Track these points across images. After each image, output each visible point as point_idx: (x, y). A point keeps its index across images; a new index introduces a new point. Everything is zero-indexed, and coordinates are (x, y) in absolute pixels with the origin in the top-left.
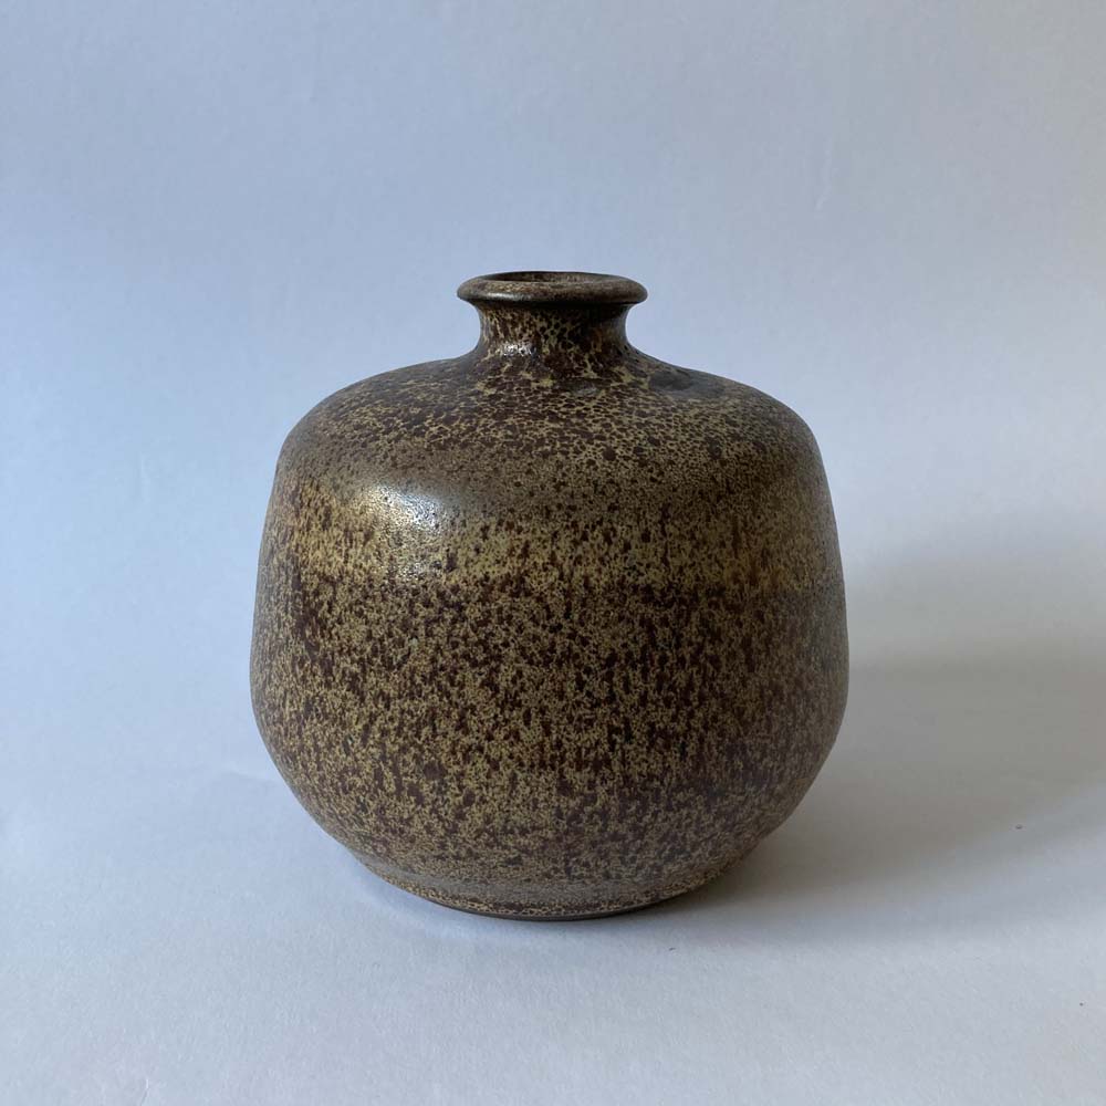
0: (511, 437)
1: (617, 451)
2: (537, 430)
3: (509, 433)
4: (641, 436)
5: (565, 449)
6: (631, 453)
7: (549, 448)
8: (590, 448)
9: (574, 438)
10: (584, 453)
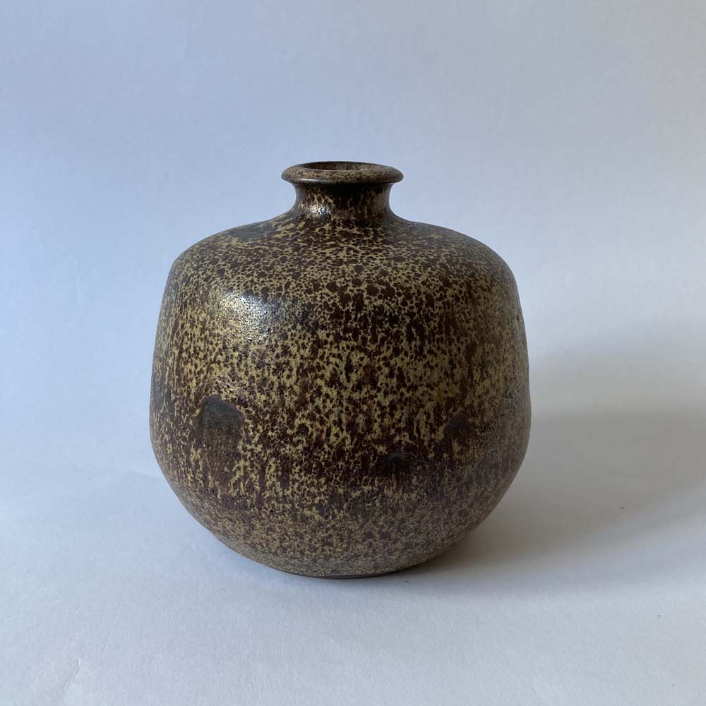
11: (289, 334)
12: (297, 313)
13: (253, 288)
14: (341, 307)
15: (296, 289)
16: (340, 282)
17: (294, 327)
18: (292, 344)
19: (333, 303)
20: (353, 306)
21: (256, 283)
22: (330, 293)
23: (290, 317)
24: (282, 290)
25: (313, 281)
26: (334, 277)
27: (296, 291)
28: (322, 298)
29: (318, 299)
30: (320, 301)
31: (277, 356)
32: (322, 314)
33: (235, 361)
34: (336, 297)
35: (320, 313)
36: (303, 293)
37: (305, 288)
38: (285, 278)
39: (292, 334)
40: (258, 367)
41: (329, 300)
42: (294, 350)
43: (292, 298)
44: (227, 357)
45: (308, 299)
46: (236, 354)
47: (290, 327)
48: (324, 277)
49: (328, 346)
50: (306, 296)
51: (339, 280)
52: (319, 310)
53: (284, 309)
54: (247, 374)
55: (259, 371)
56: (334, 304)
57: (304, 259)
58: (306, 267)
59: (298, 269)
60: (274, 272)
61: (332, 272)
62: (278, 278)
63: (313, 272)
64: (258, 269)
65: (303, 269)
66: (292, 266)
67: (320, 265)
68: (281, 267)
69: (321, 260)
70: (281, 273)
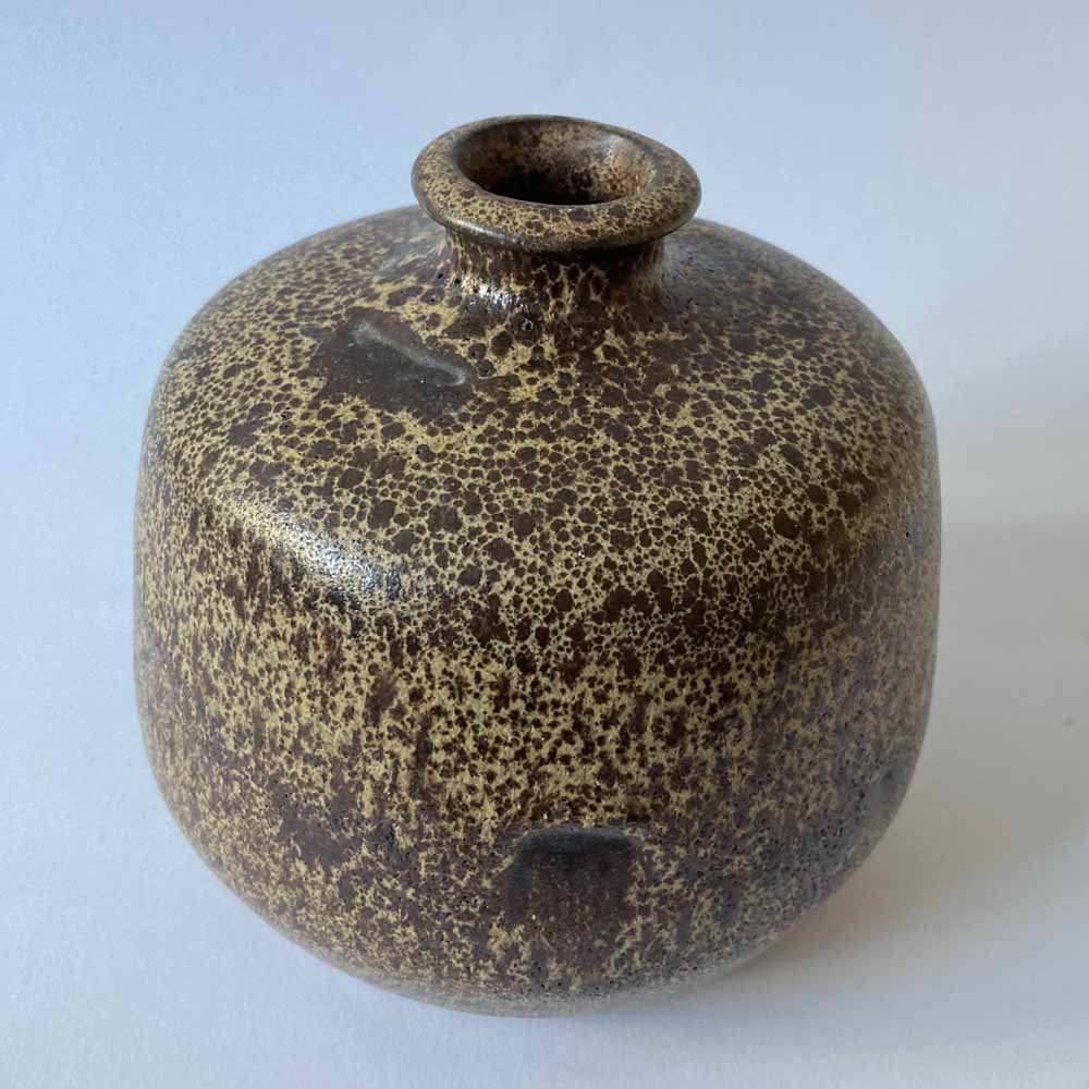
11: (731, 658)
12: (742, 612)
13: (624, 582)
14: (818, 566)
15: (723, 557)
16: (792, 508)
17: (740, 643)
18: (741, 676)
19: (804, 564)
20: (835, 554)
21: (623, 569)
22: (791, 544)
23: (731, 625)
24: (695, 571)
25: (743, 524)
26: (772, 500)
28: (781, 560)
29: (775, 565)
30: (781, 569)
31: (713, 710)
32: (790, 596)
33: (612, 747)
34: (803, 548)
35: (785, 593)
36: (741, 564)
37: (738, 550)
38: (681, 537)
39: (738, 657)
40: (671, 742)
41: (795, 560)
42: (744, 686)
43: (724, 583)
44: (587, 744)
45: (756, 573)
46: (613, 733)
47: (732, 643)
48: (755, 506)
49: (805, 651)
50: (751, 568)
51: (787, 503)
52: (784, 588)
53: (714, 613)
54: (642, 764)
55: (672, 751)
56: (806, 566)
57: (666, 462)
58: (698, 489)
59: (685, 499)
60: (642, 524)
61: (758, 485)
62: (663, 539)
63: (723, 499)
64: (598, 525)
65: (697, 497)
66: (665, 494)
67: (719, 472)
68: (646, 505)
69: (703, 453)
70: (659, 522)
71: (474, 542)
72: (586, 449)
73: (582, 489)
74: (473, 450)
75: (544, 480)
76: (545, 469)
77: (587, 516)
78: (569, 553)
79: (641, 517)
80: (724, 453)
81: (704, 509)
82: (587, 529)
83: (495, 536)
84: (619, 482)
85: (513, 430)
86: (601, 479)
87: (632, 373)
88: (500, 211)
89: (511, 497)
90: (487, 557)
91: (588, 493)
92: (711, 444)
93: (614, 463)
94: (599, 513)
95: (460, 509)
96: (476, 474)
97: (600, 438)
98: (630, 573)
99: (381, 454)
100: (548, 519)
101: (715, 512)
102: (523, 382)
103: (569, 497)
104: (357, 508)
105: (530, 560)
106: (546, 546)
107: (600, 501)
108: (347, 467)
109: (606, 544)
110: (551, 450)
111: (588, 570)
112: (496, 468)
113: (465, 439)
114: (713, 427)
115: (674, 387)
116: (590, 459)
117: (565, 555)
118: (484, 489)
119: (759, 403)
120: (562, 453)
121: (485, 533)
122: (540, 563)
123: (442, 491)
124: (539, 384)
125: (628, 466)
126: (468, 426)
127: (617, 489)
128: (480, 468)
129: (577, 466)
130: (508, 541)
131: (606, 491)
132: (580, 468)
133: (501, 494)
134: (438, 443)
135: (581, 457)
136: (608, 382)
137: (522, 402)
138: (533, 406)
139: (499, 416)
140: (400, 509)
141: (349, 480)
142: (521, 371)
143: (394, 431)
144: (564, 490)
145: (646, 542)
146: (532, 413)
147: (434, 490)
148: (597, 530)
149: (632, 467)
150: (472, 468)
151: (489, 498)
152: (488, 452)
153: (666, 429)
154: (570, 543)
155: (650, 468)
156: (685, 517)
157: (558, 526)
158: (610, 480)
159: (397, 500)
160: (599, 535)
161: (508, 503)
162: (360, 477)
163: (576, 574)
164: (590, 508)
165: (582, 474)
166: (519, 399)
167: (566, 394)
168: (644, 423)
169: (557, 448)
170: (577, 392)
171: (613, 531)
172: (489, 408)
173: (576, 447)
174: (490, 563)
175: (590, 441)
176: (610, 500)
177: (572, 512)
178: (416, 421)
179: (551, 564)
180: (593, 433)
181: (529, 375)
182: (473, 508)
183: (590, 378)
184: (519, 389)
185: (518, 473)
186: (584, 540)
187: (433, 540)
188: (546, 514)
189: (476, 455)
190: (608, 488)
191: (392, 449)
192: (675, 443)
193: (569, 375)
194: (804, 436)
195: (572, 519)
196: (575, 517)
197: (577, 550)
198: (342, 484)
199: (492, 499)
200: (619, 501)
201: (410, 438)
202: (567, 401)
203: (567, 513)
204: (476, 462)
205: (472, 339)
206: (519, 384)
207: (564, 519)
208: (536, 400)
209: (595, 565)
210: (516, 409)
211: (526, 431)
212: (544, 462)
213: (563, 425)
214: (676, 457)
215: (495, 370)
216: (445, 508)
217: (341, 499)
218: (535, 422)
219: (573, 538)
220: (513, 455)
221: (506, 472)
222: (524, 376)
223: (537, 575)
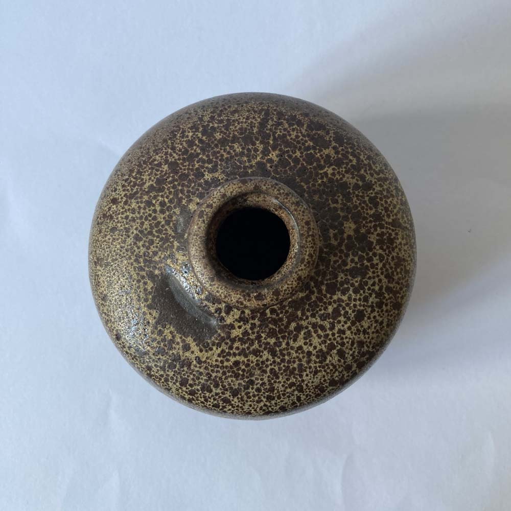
0: (153, 161)
1: (114, 206)
2: (149, 175)
3: (156, 162)
4: (119, 225)
5: (129, 181)
6: (111, 213)
7: (134, 174)
8: (123, 193)
9: (132, 190)
10: (121, 189)
16: (337, 376)
24: (296, 403)
25: (316, 387)
26: (330, 375)
27: (308, 400)
37: (314, 395)
38: (293, 395)
48: (323, 379)
51: (335, 375)
57: (290, 365)
58: (301, 376)
59: (296, 381)
60: (278, 392)
61: (325, 371)
62: (286, 396)
63: (310, 379)
64: (262, 393)
65: (300, 380)
66: (288, 379)
67: (310, 368)
68: (281, 385)
69: (305, 359)
70: (285, 391)
71: (217, 397)
72: (259, 361)
73: (257, 379)
74: (216, 361)
75: (243, 375)
76: (243, 371)
77: (258, 390)
78: (251, 403)
79: (278, 390)
80: (313, 358)
81: (302, 384)
82: (258, 395)
83: (224, 396)
84: (271, 376)
85: (232, 352)
86: (264, 374)
87: (281, 320)
88: (225, 293)
89: (230, 382)
90: (222, 402)
91: (259, 381)
92: (309, 353)
93: (270, 367)
94: (263, 389)
95: (212, 386)
96: (218, 372)
97: (266, 355)
98: (272, 407)
99: (182, 358)
100: (244, 391)
101: (307, 385)
102: (236, 327)
103: (252, 382)
104: (175, 378)
105: (237, 404)
106: (242, 400)
107: (263, 384)
108: (170, 361)
109: (265, 400)
110: (246, 362)
111: (257, 407)
112: (225, 370)
113: (214, 354)
114: (311, 345)
115: (298, 324)
116: (261, 365)
117: (249, 403)
118: (221, 378)
119: (332, 328)
120: (250, 363)
121: (221, 395)
122: (240, 405)
123: (205, 378)
124: (243, 328)
125: (275, 368)
126: (214, 348)
127: (270, 379)
128: (219, 369)
129: (255, 369)
130: (229, 398)
131: (266, 380)
132: (257, 370)
133: (227, 381)
134: (204, 356)
135: (257, 365)
136: (271, 326)
137: (236, 337)
138: (240, 340)
139: (227, 344)
140: (191, 382)
141: (172, 366)
142: (236, 322)
143: (187, 348)
144: (250, 379)
145: (279, 398)
146: (239, 343)
147: (202, 377)
148: (262, 395)
149: (276, 368)
150: (216, 369)
151: (222, 382)
152: (222, 362)
153: (292, 348)
154: (251, 399)
155: (284, 368)
156: (295, 388)
157: (247, 394)
158: (268, 375)
159: (189, 378)
160: (262, 397)
161: (229, 384)
162: (175, 366)
163: (253, 408)
164: (259, 387)
165: (258, 372)
166: (234, 336)
167: (253, 333)
168: (284, 345)
169: (248, 360)
170: (258, 332)
171: (267, 395)
172: (223, 339)
173: (256, 360)
174: (223, 404)
175: (261, 357)
176: (267, 384)
177: (252, 389)
178: (194, 343)
179: (244, 405)
180: (263, 352)
181: (239, 324)
182: (217, 386)
183: (264, 325)
184: (234, 330)
185: (233, 372)
186: (257, 398)
187: (202, 394)
188: (243, 389)
189: (217, 363)
190: (267, 378)
191: (186, 356)
192: (295, 355)
193: (255, 324)
194: (348, 342)
195: (252, 391)
196: (254, 390)
197: (254, 402)
198: (169, 367)
199: (223, 383)
200: (271, 384)
201: (193, 352)
202: (253, 337)
203: (250, 389)
204: (217, 366)
205: (216, 304)
206: (235, 328)
207: (249, 391)
208: (241, 336)
209: (260, 406)
210: (233, 341)
211: (237, 352)
212: (243, 367)
213: (251, 349)
214: (294, 362)
215: (225, 321)
216: (207, 384)
217: (169, 373)
218: (241, 347)
219: (253, 398)
220: (231, 364)
221: (229, 372)
222: (237, 324)
223: (239, 408)
